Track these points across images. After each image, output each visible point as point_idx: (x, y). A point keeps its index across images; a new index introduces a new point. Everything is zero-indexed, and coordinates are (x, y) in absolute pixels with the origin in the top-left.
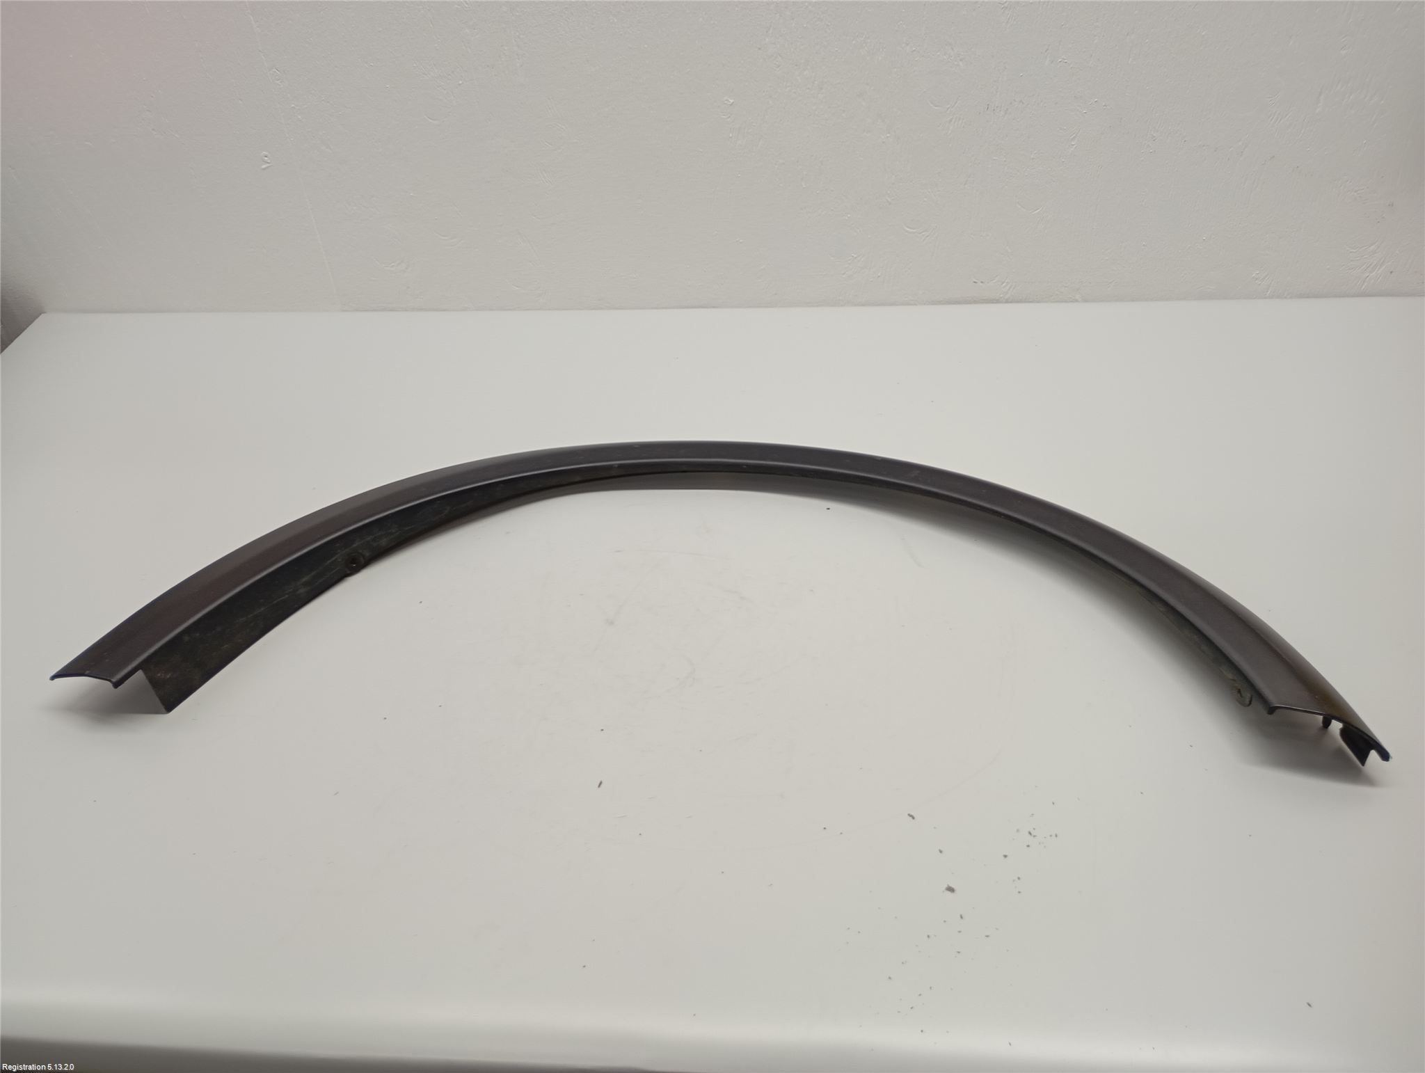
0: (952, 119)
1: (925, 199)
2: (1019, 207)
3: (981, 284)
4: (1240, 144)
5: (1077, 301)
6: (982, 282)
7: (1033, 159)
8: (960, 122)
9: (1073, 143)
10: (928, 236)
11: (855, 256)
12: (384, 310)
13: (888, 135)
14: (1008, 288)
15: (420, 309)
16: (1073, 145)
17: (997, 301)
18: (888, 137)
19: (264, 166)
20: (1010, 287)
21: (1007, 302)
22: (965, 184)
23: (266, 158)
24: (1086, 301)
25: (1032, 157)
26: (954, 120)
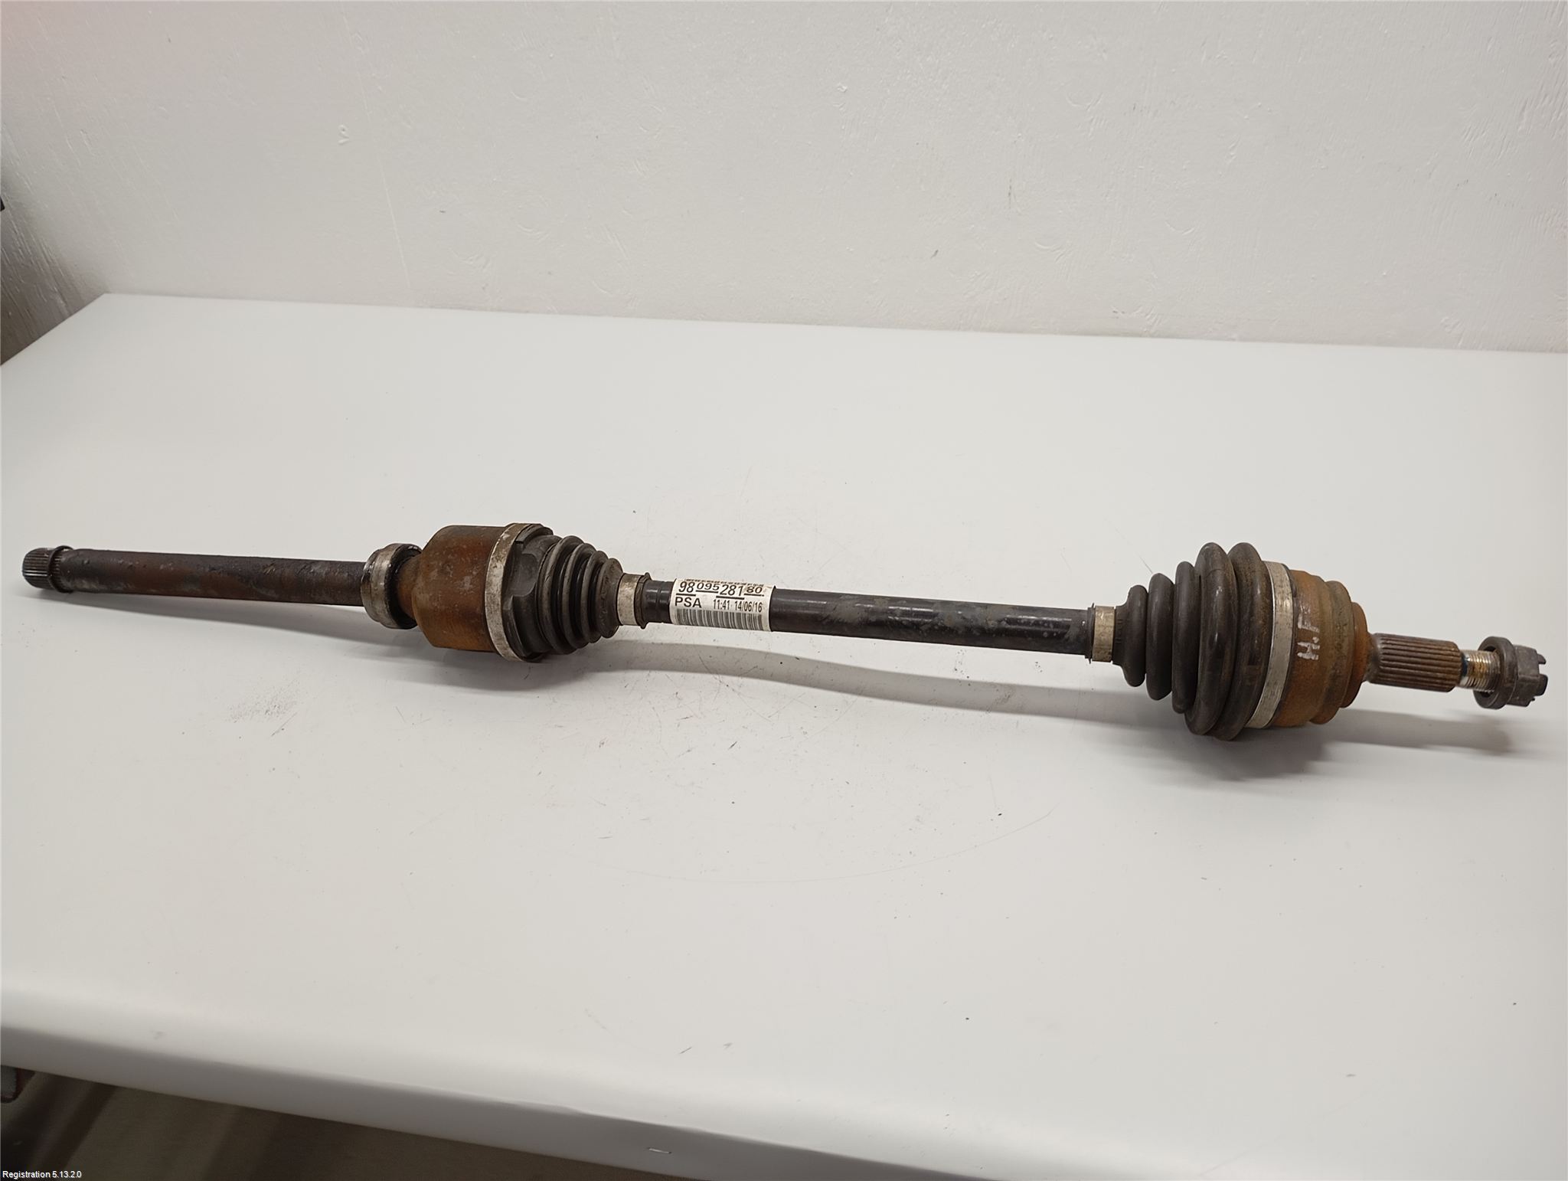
0: (1092, 120)
1: (1060, 211)
2: (1168, 225)
3: (1122, 314)
4: (1428, 163)
5: (1234, 340)
6: (1123, 313)
7: (1185, 169)
8: (1103, 122)
9: (1232, 154)
10: (1062, 255)
11: (978, 274)
12: (463, 308)
13: (1020, 135)
14: (1153, 320)
15: (500, 310)
16: (1232, 156)
17: (1140, 336)
18: (1019, 137)
19: (342, 141)
20: (1156, 319)
21: (1152, 336)
22: (1106, 196)
23: (343, 133)
24: (1243, 339)
25: (1184, 167)
26: (1094, 121)
